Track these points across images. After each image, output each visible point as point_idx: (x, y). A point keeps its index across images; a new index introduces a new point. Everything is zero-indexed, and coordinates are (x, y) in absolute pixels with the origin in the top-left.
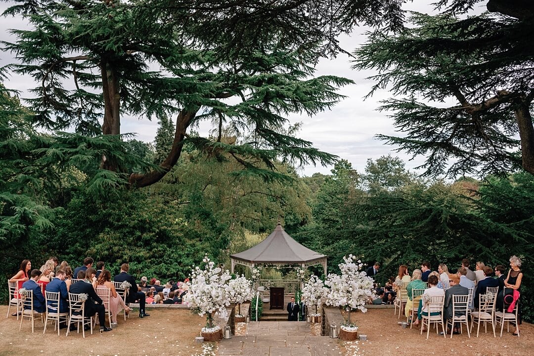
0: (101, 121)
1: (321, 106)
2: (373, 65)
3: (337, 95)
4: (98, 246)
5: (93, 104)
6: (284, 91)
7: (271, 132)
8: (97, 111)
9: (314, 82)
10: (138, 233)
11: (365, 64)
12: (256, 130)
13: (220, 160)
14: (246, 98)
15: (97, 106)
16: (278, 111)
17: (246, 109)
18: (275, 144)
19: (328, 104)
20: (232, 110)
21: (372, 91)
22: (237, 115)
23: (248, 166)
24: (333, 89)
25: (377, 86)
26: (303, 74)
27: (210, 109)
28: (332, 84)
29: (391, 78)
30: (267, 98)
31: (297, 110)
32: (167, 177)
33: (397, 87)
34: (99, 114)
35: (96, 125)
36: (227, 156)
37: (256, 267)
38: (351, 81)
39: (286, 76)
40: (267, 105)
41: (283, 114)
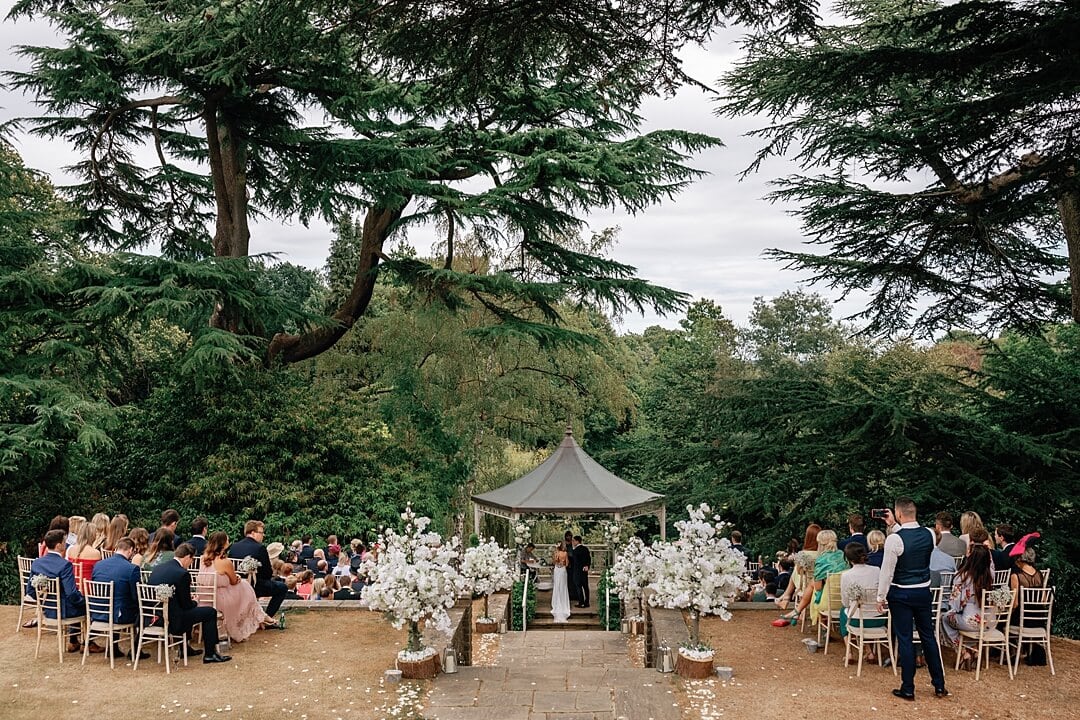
0: (211, 228)
1: (653, 193)
2: (760, 107)
3: (687, 171)
4: (206, 481)
5: (196, 196)
6: (577, 165)
7: (555, 248)
8: (203, 209)
9: (640, 145)
10: (287, 455)
11: (744, 105)
12: (524, 244)
13: (453, 304)
14: (503, 179)
15: (204, 199)
16: (568, 205)
17: (502, 202)
18: (561, 273)
19: (669, 189)
20: (474, 205)
21: (757, 163)
22: (485, 215)
23: (505, 316)
24: (679, 157)
25: (768, 149)
26: (617, 128)
27: (430, 202)
28: (677, 147)
29: (798, 134)
30: (544, 178)
31: (605, 201)
32: (349, 337)
33: (813, 148)
34: (208, 216)
35: (202, 236)
36: (467, 296)
37: (522, 520)
38: (717, 141)
39: (582, 132)
40: (546, 193)
41: (577, 211)
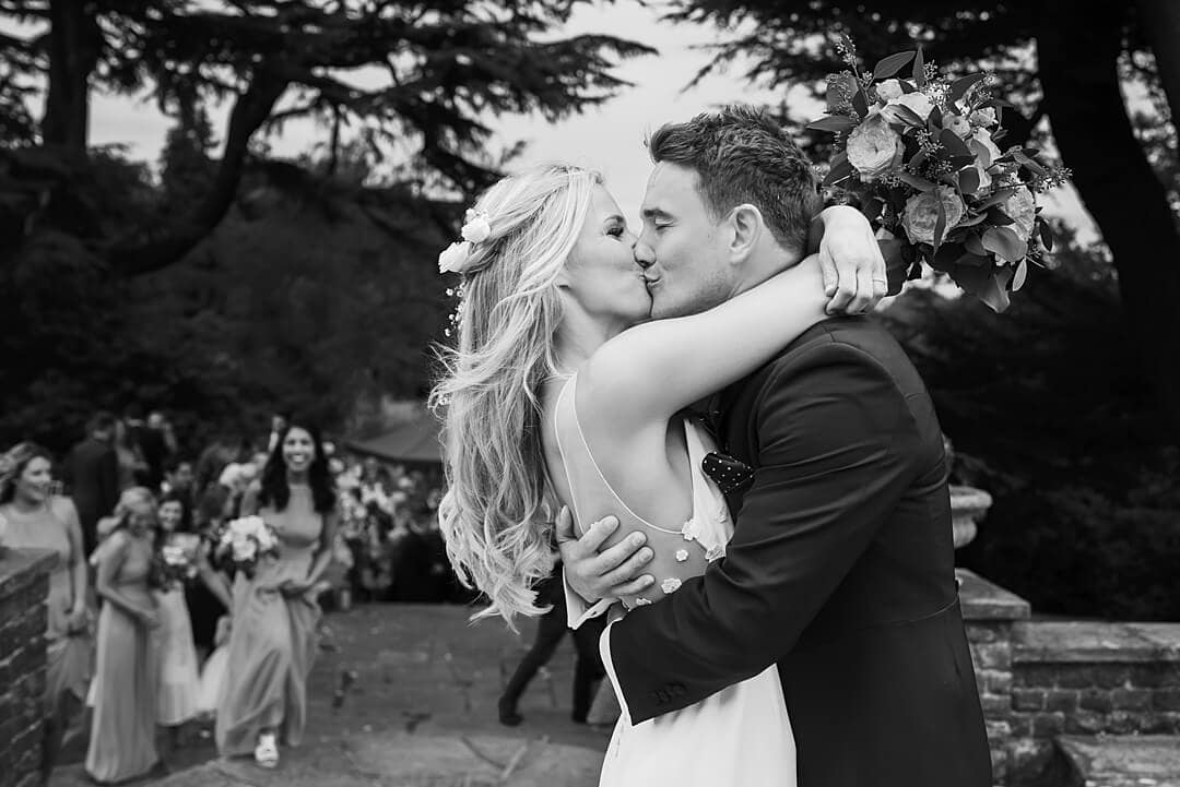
0: (36, 107)
1: (578, 102)
2: (701, 20)
3: (617, 82)
4: (29, 411)
5: (14, 63)
6: (491, 66)
7: (458, 159)
8: (23, 80)
9: (565, 47)
10: (128, 385)
11: (684, 16)
12: (422, 153)
13: (332, 217)
14: (400, 75)
15: (26, 68)
16: (477, 109)
17: (401, 100)
18: (465, 189)
19: (597, 101)
20: (365, 103)
21: (695, 82)
22: (380, 115)
23: (397, 235)
24: (608, 65)
25: (708, 69)
26: (541, 26)
27: (312, 94)
28: (606, 53)
29: (742, 53)
30: (451, 78)
31: (522, 109)
32: (198, 253)
33: (754, 74)
34: (32, 90)
35: (19, 114)
36: (350, 208)
38: (653, 51)
39: (499, 26)
40: (450, 94)
41: (487, 117)
